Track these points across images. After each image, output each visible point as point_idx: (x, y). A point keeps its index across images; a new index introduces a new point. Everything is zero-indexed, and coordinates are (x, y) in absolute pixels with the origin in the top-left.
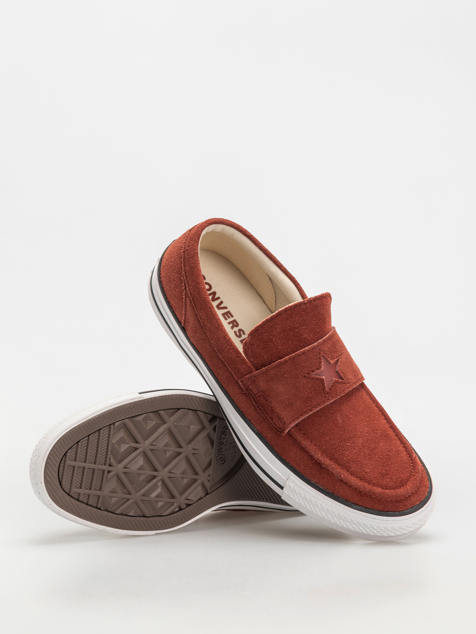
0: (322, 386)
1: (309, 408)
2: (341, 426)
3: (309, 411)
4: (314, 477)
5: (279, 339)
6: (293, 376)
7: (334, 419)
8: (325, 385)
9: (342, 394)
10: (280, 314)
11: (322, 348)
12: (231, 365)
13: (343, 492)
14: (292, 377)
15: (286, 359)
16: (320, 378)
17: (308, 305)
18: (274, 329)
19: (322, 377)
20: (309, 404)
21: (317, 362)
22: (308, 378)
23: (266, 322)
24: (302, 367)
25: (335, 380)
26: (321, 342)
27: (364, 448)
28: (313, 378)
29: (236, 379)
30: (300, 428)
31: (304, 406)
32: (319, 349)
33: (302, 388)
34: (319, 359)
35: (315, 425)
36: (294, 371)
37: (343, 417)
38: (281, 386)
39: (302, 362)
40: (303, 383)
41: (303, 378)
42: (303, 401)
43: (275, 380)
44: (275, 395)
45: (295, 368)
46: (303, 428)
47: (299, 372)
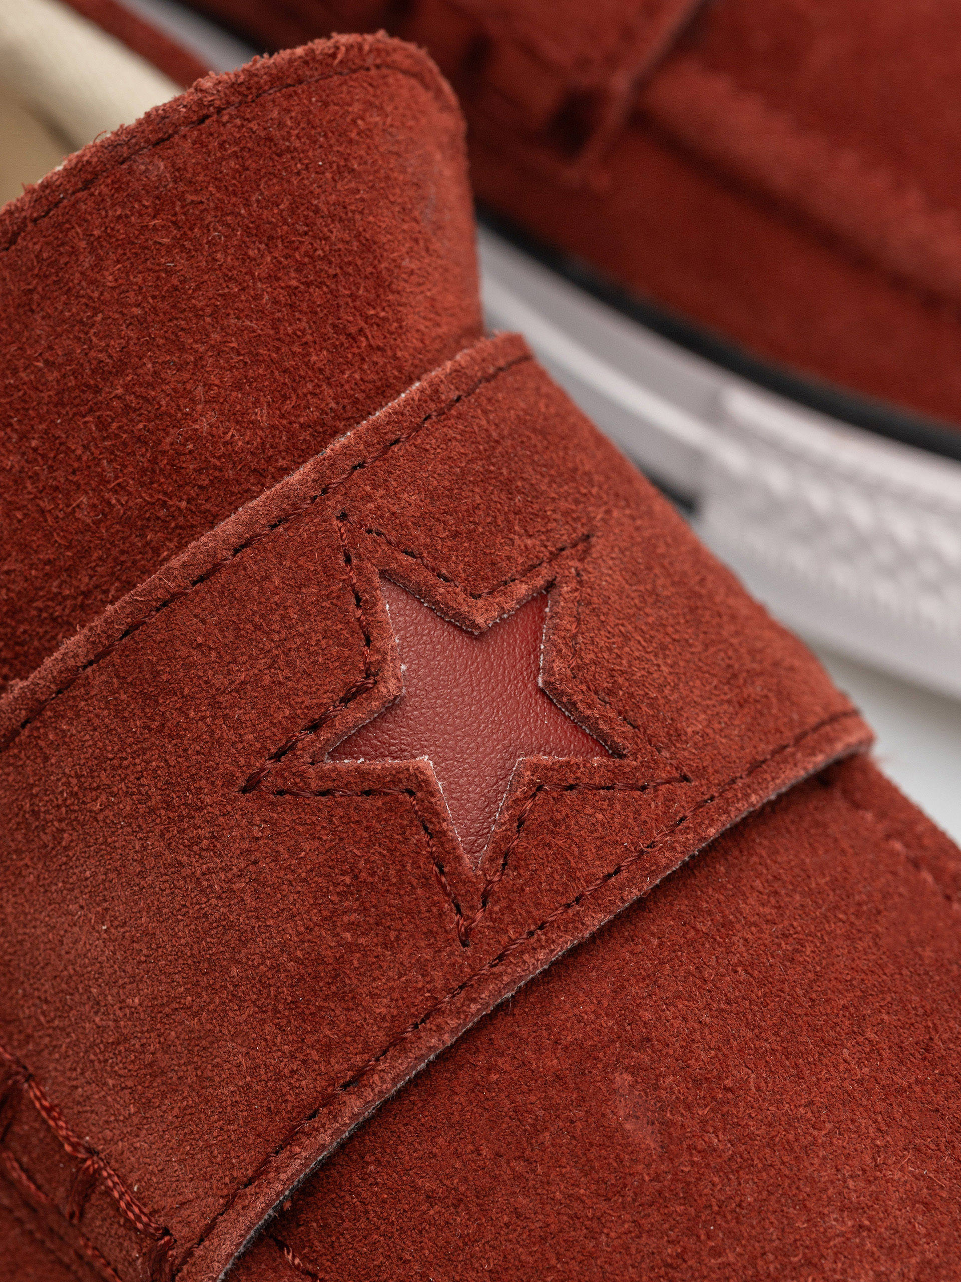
0: (419, 846)
1: (337, 1065)
2: (657, 1178)
3: (345, 1086)
6: (152, 803)
7: (579, 1125)
8: (456, 832)
9: (631, 881)
11: (369, 498)
14: (142, 808)
15: (71, 662)
16: (396, 777)
19: (411, 763)
20: (332, 1024)
21: (338, 634)
22: (281, 793)
24: (214, 704)
25: (535, 768)
26: (346, 453)
28: (330, 785)
30: (313, 1262)
31: (292, 1056)
32: (343, 517)
33: (243, 891)
34: (358, 606)
35: (425, 1213)
36: (149, 753)
37: (664, 1094)
38: (82, 907)
39: (204, 660)
40: (245, 845)
41: (236, 799)
42: (276, 1011)
43: (27, 866)
44: (46, 1001)
45: (155, 725)
46: (333, 1261)
47: (198, 753)
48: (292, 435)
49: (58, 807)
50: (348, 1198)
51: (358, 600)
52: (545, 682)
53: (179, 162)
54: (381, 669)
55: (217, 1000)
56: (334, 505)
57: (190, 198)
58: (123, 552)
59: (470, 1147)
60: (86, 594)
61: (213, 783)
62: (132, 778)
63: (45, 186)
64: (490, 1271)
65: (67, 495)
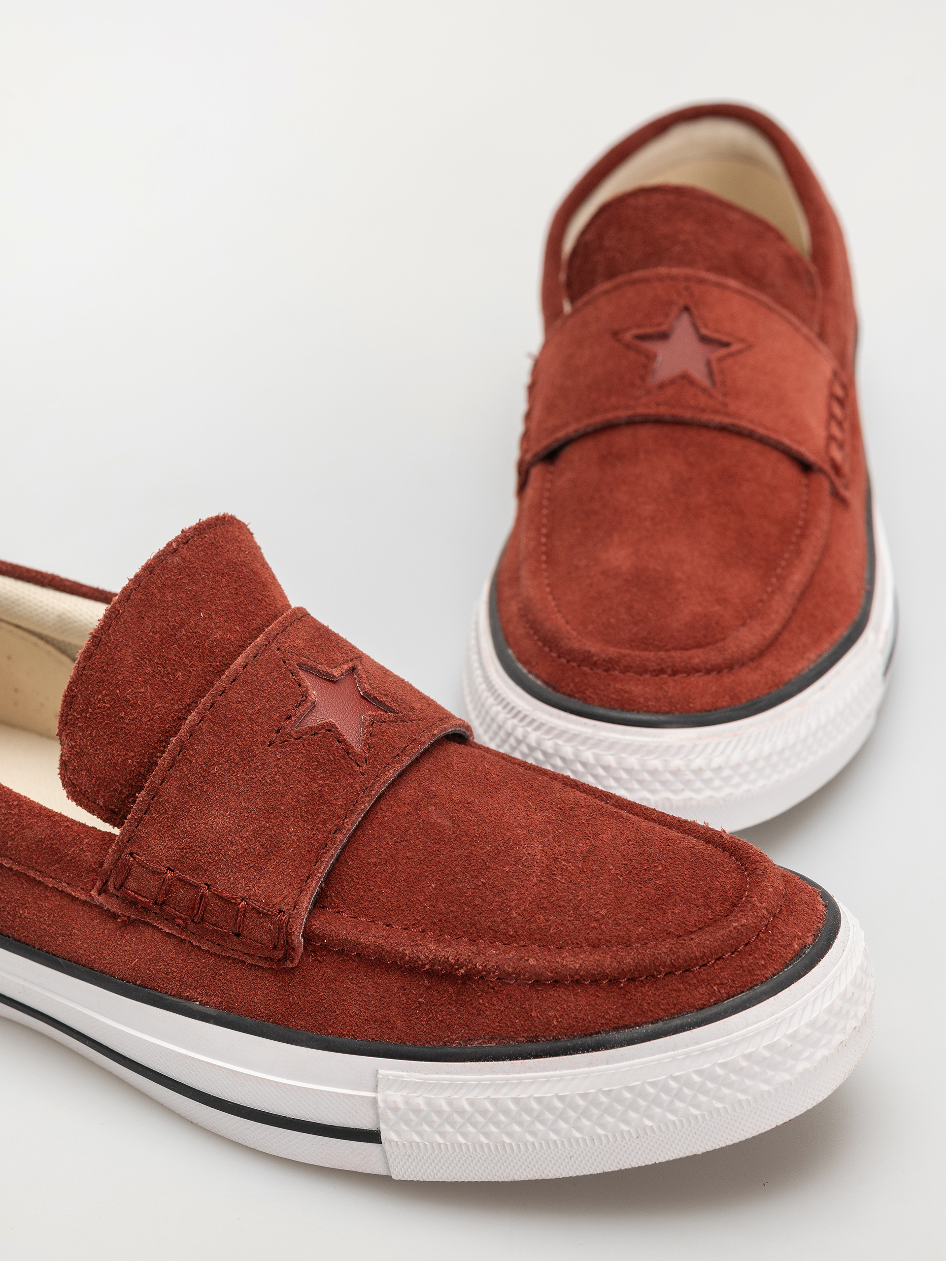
0: (337, 748)
1: (329, 826)
2: (454, 832)
3: (335, 832)
4: (449, 1027)
5: (145, 682)
6: (236, 761)
7: (421, 825)
10: (114, 615)
11: (285, 642)
12: (47, 867)
13: (561, 1016)
14: (233, 764)
15: (193, 723)
16: (322, 726)
17: (184, 551)
18: (116, 667)
19: (327, 721)
20: (324, 813)
21: (288, 685)
22: (283, 742)
23: (84, 661)
24: (251, 720)
25: (370, 717)
27: (559, 860)
28: (300, 735)
29: (83, 897)
30: (337, 907)
31: (312, 829)
32: (278, 649)
33: (278, 779)
34: (293, 676)
35: (374, 870)
36: (230, 745)
37: (447, 809)
38: (217, 810)
39: (243, 706)
40: (275, 763)
41: (267, 749)
42: (302, 816)
43: (191, 806)
44: (211, 853)
45: (230, 734)
46: (344, 903)
47: (249, 738)
48: (250, 633)
49: (199, 778)
50: (344, 877)
51: (292, 674)
52: (363, 693)
53: (184, 556)
54: (307, 693)
55: (279, 820)
56: (274, 646)
57: (191, 566)
58: (199, 687)
59: (385, 843)
60: (189, 705)
61: (257, 746)
62: (226, 755)
63: (136, 576)
64: (404, 880)
65: (174, 674)
